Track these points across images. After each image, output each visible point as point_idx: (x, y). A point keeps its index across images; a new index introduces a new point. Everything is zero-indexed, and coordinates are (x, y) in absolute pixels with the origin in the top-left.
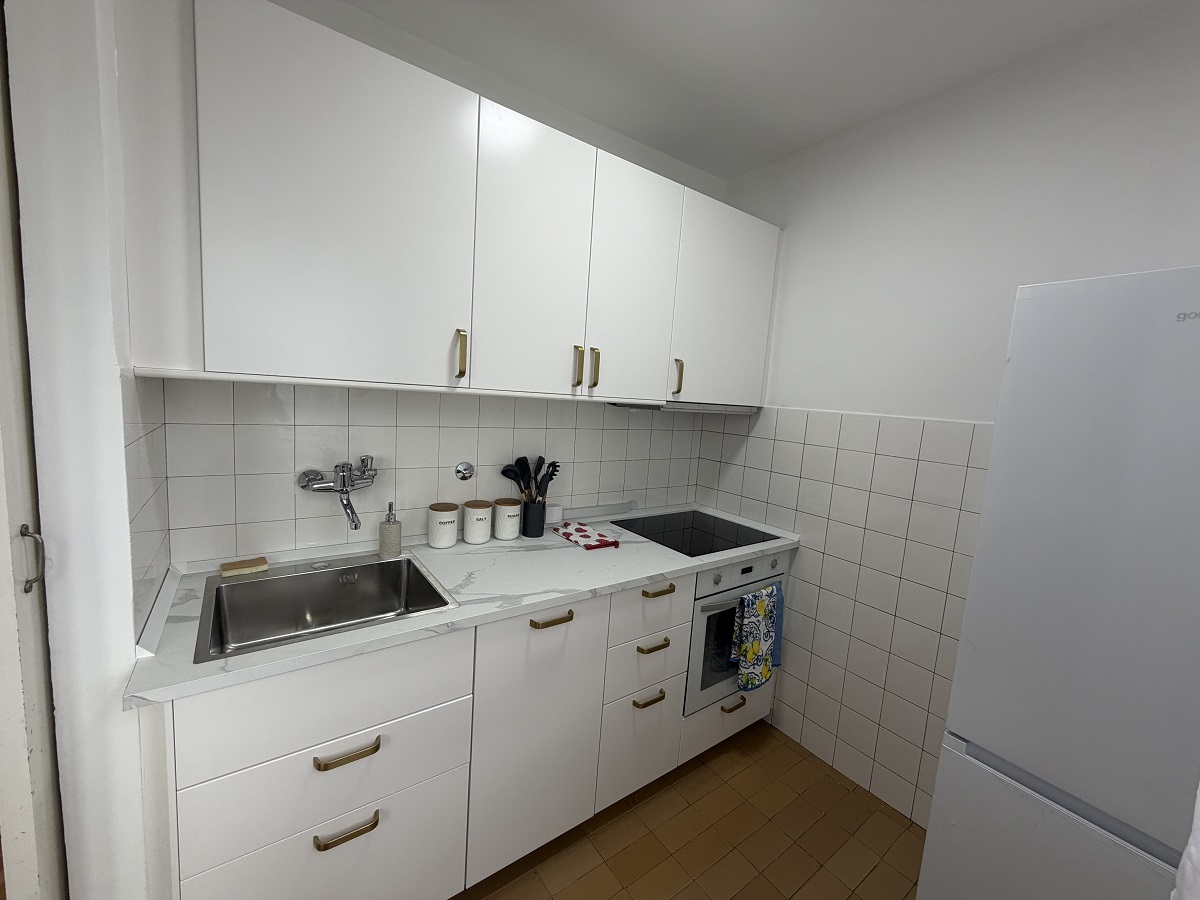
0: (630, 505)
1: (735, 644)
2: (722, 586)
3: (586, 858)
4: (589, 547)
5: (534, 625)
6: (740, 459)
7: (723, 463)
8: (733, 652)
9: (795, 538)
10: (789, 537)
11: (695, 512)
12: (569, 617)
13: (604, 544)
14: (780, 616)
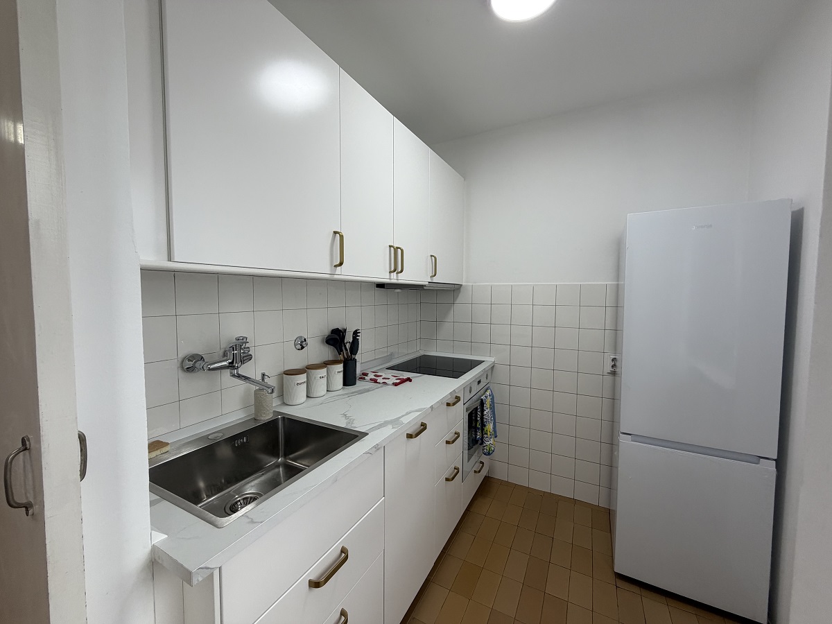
0: (391, 357)
1: (478, 429)
2: (473, 394)
3: (439, 594)
4: (396, 384)
5: (410, 436)
6: (450, 318)
7: (438, 322)
8: (478, 434)
9: (492, 359)
10: (489, 360)
11: (424, 355)
12: (424, 427)
13: (403, 381)
14: (494, 406)
